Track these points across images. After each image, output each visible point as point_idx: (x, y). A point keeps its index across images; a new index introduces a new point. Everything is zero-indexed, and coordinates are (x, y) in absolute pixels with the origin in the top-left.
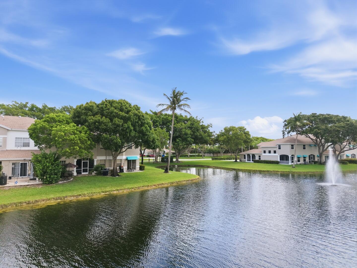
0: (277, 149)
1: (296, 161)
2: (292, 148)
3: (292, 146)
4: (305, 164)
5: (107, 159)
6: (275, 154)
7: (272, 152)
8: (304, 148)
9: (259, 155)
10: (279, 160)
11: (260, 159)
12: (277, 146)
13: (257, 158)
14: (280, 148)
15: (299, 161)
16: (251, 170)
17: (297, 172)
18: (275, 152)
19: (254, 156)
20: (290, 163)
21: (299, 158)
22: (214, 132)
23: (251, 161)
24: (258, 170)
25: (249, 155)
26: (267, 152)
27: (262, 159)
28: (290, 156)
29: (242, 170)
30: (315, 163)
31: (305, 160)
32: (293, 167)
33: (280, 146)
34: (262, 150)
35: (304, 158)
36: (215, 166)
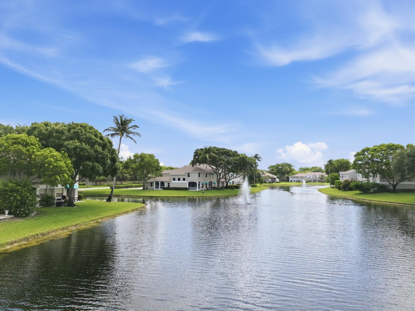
0: (186, 177)
1: (201, 187)
2: (199, 176)
3: (199, 174)
4: (208, 189)
5: (48, 188)
6: (184, 182)
7: (182, 179)
8: (206, 176)
9: (169, 182)
10: (188, 187)
11: (169, 186)
12: (186, 174)
13: (166, 185)
14: (189, 176)
15: (203, 187)
16: (169, 196)
17: (208, 196)
18: (184, 180)
19: (163, 183)
20: (197, 190)
21: (203, 184)
22: (122, 158)
23: (160, 189)
24: (176, 196)
25: (157, 183)
26: (177, 179)
27: (171, 186)
28: (197, 183)
29: (160, 197)
30: (214, 188)
31: (206, 187)
32: (203, 192)
33: (189, 174)
34: (172, 178)
35: (206, 184)
36: (127, 195)
